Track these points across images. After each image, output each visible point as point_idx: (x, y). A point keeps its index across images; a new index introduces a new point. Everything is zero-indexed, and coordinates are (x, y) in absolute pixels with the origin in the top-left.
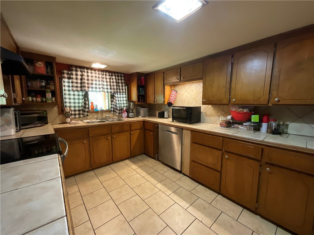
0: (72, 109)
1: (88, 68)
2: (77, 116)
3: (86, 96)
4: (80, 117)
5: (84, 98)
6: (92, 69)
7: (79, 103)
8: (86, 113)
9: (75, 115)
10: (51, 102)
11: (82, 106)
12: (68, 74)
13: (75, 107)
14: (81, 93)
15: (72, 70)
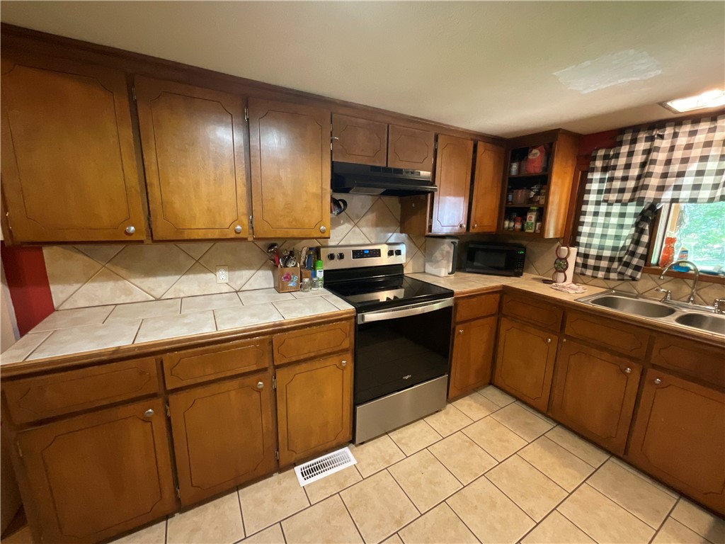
0: (593, 252)
1: (662, 124)
2: (601, 274)
3: (649, 217)
4: (607, 278)
5: (637, 225)
6: (679, 121)
7: (617, 237)
8: (629, 272)
9: (596, 268)
10: (532, 231)
11: (624, 248)
12: (606, 157)
13: (601, 248)
14: (632, 209)
15: (620, 144)
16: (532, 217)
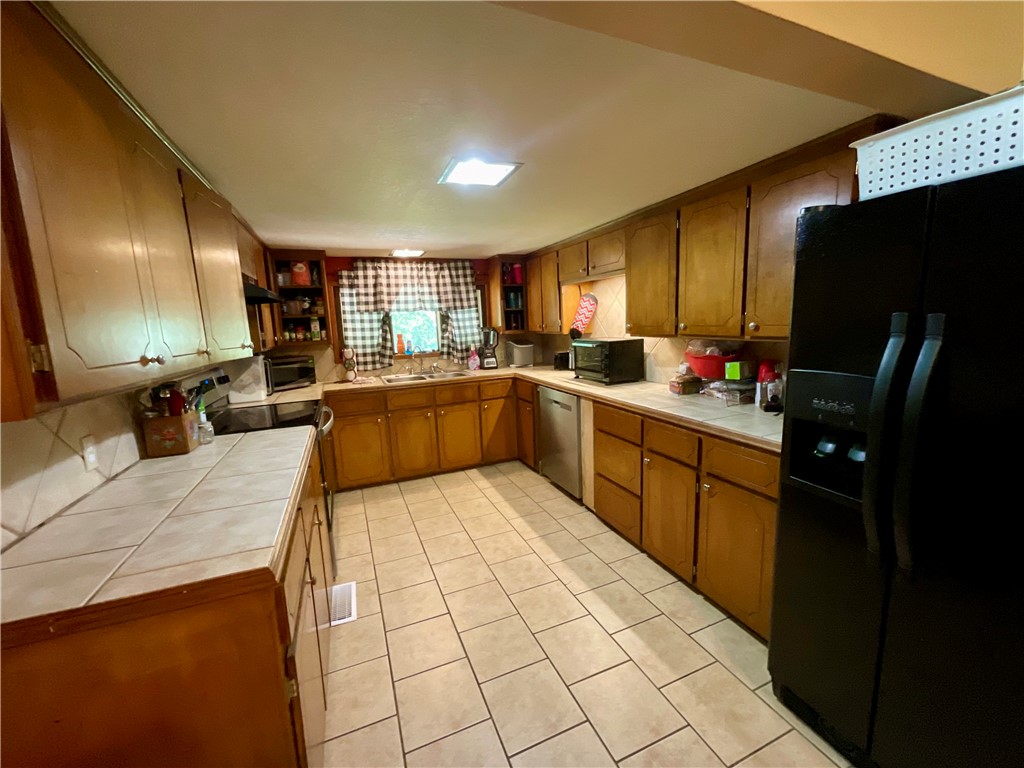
0: (360, 351)
1: (387, 260)
2: (370, 367)
3: (386, 321)
4: (375, 369)
5: (382, 327)
6: (395, 260)
7: (372, 338)
8: (387, 361)
9: (365, 363)
10: (319, 339)
11: (378, 345)
12: (349, 277)
13: (364, 347)
14: (375, 316)
15: (357, 269)
16: (315, 326)
